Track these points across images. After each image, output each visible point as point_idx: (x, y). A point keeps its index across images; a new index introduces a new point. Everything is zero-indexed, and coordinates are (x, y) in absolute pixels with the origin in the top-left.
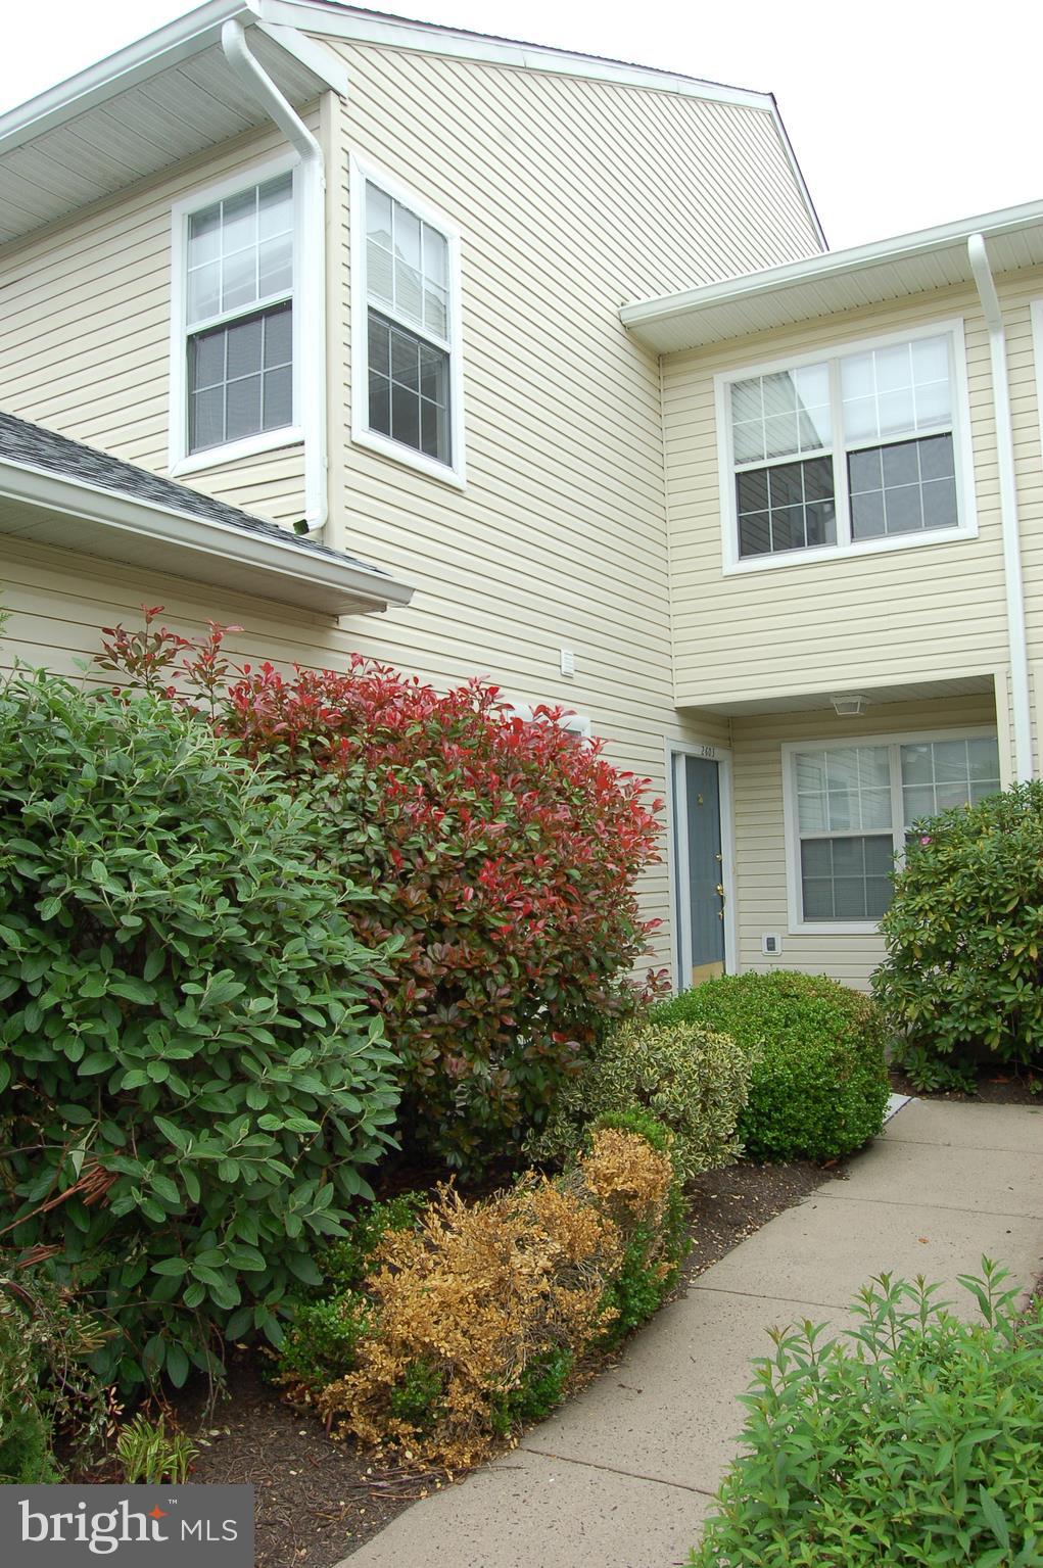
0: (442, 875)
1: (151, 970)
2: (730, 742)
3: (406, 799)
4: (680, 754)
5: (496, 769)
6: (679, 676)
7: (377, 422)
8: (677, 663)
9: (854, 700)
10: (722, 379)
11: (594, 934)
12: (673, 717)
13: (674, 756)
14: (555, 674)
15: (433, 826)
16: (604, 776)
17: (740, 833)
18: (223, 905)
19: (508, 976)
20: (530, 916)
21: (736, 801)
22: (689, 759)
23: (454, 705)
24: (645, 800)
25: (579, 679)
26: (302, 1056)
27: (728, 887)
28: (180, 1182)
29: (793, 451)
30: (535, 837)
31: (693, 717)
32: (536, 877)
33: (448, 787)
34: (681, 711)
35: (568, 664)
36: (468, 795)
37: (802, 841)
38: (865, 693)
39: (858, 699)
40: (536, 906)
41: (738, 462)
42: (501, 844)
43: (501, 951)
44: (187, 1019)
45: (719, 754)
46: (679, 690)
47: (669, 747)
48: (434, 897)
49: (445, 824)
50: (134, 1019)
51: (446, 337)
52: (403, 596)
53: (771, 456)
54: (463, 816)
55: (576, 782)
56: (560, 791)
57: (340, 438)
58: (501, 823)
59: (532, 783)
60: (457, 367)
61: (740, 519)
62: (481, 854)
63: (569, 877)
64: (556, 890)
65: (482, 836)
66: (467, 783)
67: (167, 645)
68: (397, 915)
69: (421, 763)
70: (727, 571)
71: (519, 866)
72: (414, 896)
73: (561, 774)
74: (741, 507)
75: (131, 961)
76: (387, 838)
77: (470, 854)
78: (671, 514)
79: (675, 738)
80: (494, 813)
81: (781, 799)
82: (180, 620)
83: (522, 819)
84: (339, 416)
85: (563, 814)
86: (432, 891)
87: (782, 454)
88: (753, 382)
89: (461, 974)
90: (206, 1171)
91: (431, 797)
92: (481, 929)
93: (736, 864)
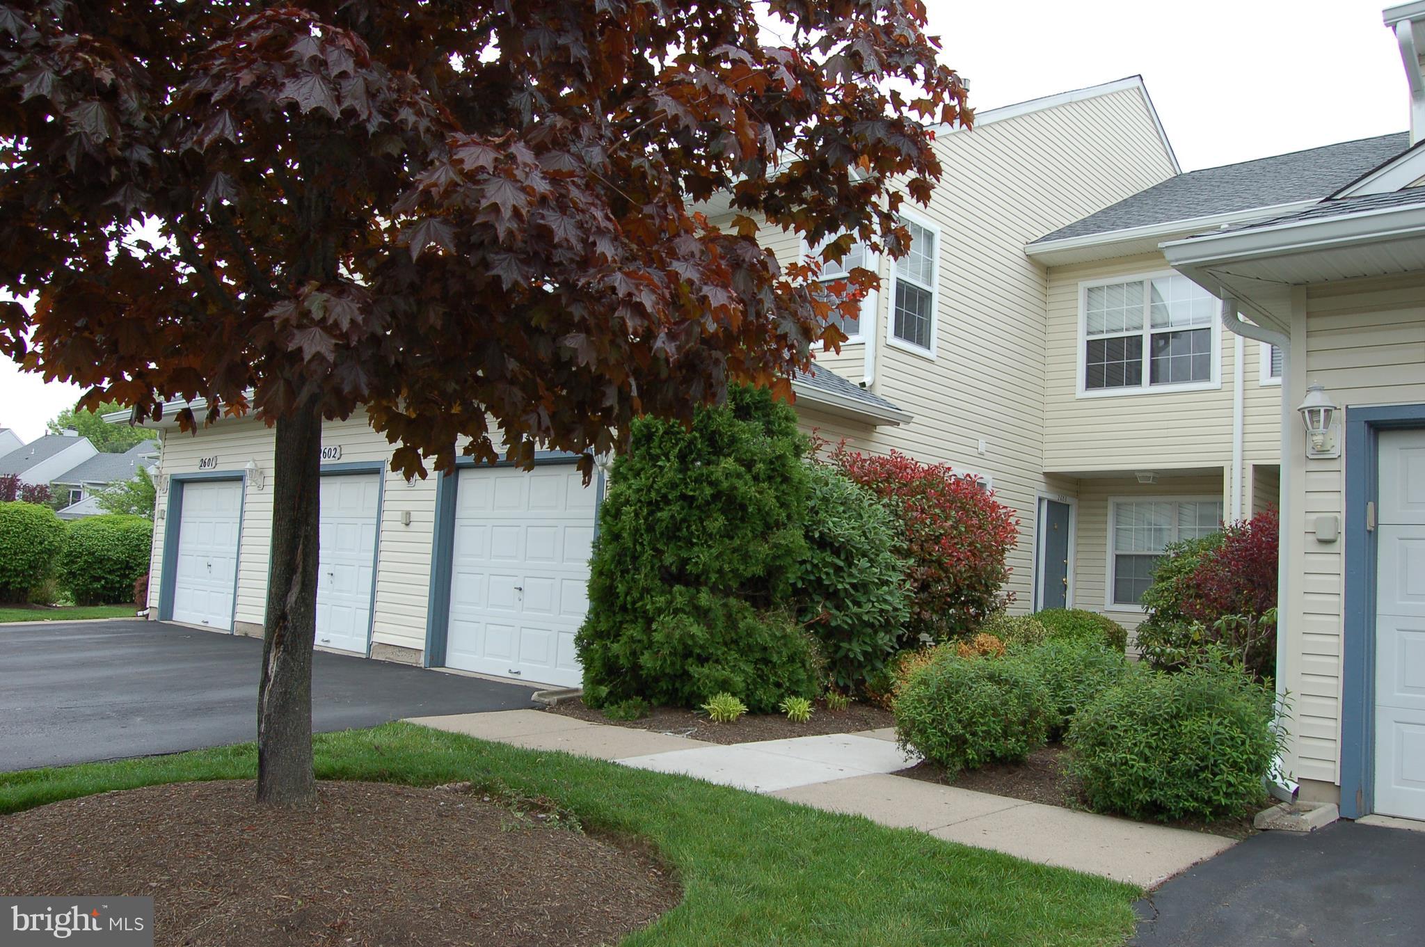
0: (926, 541)
1: (843, 556)
2: (1078, 494)
3: (912, 510)
4: (1044, 499)
5: (948, 501)
6: (1047, 454)
7: (897, 334)
8: (1046, 446)
9: (1148, 474)
10: (1083, 285)
11: (985, 570)
12: (1042, 478)
13: (1040, 500)
14: (975, 453)
15: (923, 522)
16: (994, 507)
17: (1080, 548)
18: (863, 539)
19: (949, 582)
20: (959, 559)
21: (1078, 529)
22: (1049, 502)
23: (931, 472)
24: (1012, 520)
25: (988, 455)
26: (885, 588)
27: (1070, 579)
28: (851, 618)
29: (1121, 330)
30: (963, 529)
31: (1054, 479)
32: (963, 545)
33: (929, 507)
34: (1045, 474)
35: (982, 448)
36: (937, 511)
37: (1117, 556)
38: (1156, 472)
39: (1152, 475)
40: (962, 556)
41: (1089, 333)
42: (949, 531)
43: (946, 571)
44: (854, 571)
45: (1069, 501)
46: (1046, 462)
47: (1037, 495)
48: (922, 549)
49: (928, 522)
50: (838, 569)
51: (930, 284)
52: (908, 420)
53: (1107, 332)
54: (935, 518)
55: (981, 509)
56: (974, 512)
57: (882, 342)
58: (950, 523)
59: (963, 508)
60: (936, 299)
61: (1088, 368)
62: (941, 534)
63: (976, 547)
64: (970, 551)
65: (941, 527)
66: (936, 506)
67: (819, 442)
68: (907, 554)
69: (919, 497)
70: (1078, 396)
71: (956, 540)
72: (915, 548)
73: (975, 505)
74: (1088, 360)
75: (836, 552)
76: (906, 525)
77: (937, 534)
78: (1049, 360)
79: (1041, 489)
80: (947, 519)
81: (1105, 530)
82: (826, 431)
83: (958, 521)
84: (882, 331)
85: (975, 521)
86: (922, 546)
87: (1114, 331)
88: (1099, 288)
89: (930, 579)
90: (859, 617)
91: (923, 511)
92: (939, 563)
93: (1076, 567)
